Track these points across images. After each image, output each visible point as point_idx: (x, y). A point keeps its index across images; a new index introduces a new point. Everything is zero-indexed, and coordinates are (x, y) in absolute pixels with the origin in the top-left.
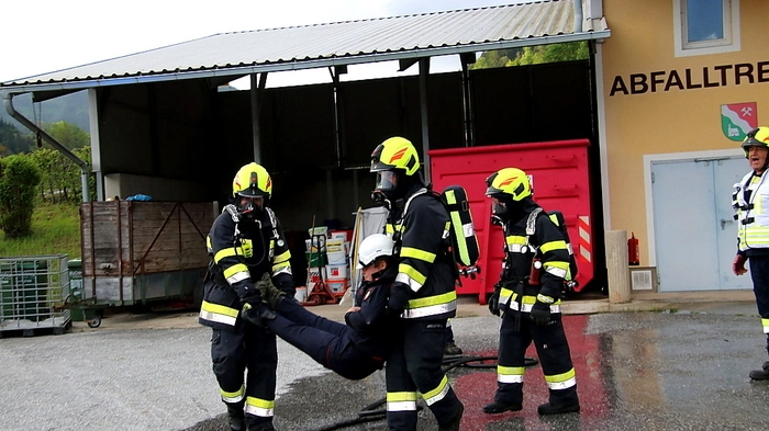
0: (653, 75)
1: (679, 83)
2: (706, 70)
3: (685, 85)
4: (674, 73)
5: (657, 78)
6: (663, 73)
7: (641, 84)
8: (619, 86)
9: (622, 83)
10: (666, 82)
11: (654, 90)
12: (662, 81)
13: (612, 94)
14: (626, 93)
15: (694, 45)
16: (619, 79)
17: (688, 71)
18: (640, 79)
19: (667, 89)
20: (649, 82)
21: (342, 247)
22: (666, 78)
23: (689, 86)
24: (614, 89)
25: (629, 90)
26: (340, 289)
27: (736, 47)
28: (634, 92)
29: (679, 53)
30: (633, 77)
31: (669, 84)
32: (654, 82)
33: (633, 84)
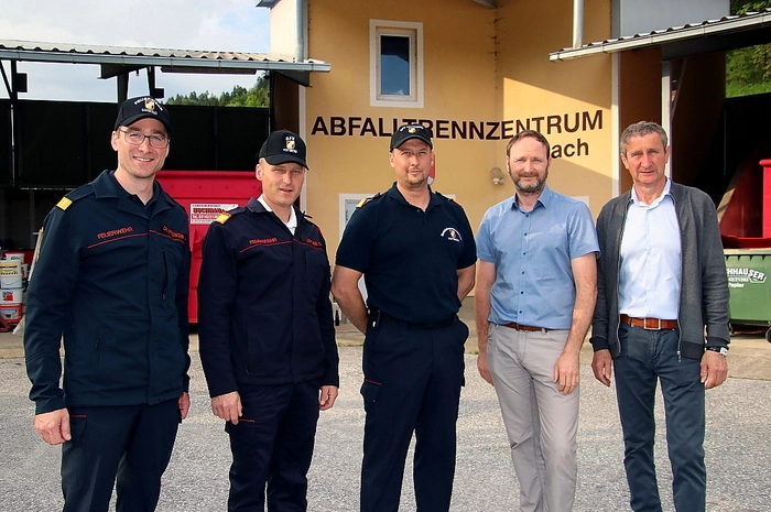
0: (351, 119)
1: (373, 130)
2: (395, 121)
3: (378, 132)
4: (369, 120)
5: (354, 123)
6: (360, 119)
7: (340, 127)
8: (320, 126)
9: (323, 124)
10: (362, 127)
11: (351, 134)
12: (359, 127)
13: (314, 133)
14: (326, 133)
15: (386, 97)
16: (320, 119)
17: (381, 120)
18: (339, 122)
19: (362, 134)
20: (347, 125)
21: (18, 270)
22: (362, 123)
23: (382, 134)
24: (316, 129)
25: (329, 132)
26: (15, 316)
27: (420, 104)
28: (333, 133)
29: (374, 103)
30: (333, 119)
31: (364, 130)
32: (351, 127)
33: (333, 126)
